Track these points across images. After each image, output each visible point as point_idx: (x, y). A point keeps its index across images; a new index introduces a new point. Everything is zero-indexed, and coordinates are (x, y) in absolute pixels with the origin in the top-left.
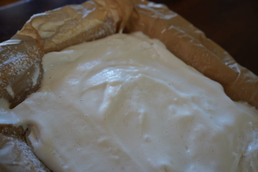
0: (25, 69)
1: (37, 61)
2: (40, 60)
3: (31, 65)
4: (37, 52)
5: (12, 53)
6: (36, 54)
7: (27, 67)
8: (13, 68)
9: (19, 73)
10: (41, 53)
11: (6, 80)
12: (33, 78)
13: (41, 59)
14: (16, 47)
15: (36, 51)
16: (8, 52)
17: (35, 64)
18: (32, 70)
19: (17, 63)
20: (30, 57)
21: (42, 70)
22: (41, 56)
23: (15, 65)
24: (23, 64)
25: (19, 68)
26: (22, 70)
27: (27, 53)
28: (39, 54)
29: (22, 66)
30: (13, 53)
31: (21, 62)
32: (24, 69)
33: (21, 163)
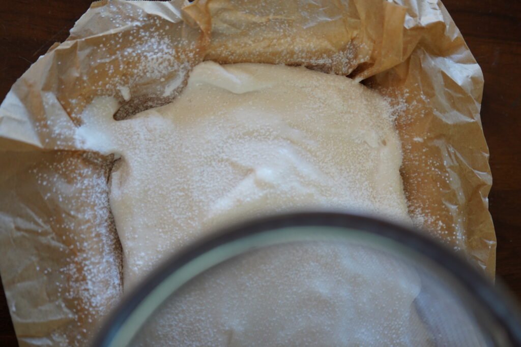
0: (161, 72)
1: (185, 66)
2: (190, 68)
3: (173, 70)
4: (191, 55)
5: (157, 33)
6: (188, 57)
7: (165, 71)
8: (143, 64)
9: (148, 75)
10: (197, 59)
11: (126, 77)
12: (169, 86)
13: (192, 66)
14: (167, 27)
15: (191, 51)
16: (153, 30)
17: (181, 70)
18: (170, 77)
19: (153, 59)
20: (178, 58)
21: (185, 83)
22: (194, 63)
23: (149, 61)
24: (161, 63)
25: (153, 68)
26: (156, 72)
27: (176, 47)
28: (193, 59)
29: (159, 66)
30: (158, 35)
31: (160, 60)
32: (159, 72)
33: (80, 216)
